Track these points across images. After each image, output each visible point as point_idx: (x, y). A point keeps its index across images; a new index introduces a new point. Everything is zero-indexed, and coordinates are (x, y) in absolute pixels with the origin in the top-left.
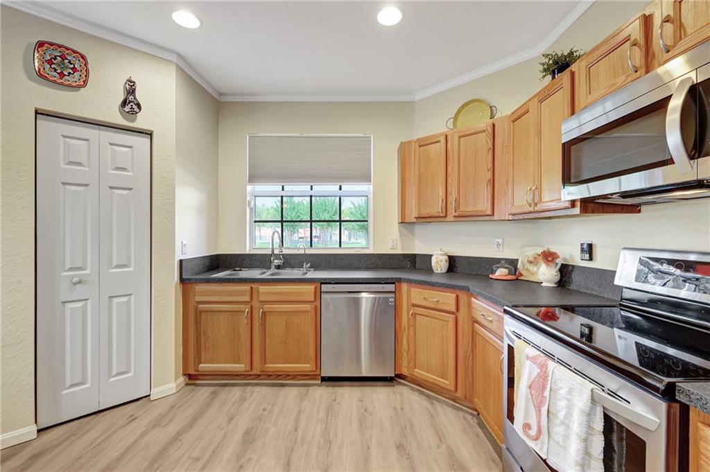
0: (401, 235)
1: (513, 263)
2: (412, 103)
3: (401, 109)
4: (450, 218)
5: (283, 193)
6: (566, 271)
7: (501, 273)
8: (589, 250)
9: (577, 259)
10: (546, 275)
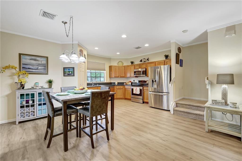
0: (109, 79)
1: (126, 83)
2: (111, 58)
3: (109, 59)
4: (119, 77)
5: (96, 72)
6: (132, 83)
7: (125, 84)
8: (134, 80)
9: (133, 82)
10: (130, 83)
